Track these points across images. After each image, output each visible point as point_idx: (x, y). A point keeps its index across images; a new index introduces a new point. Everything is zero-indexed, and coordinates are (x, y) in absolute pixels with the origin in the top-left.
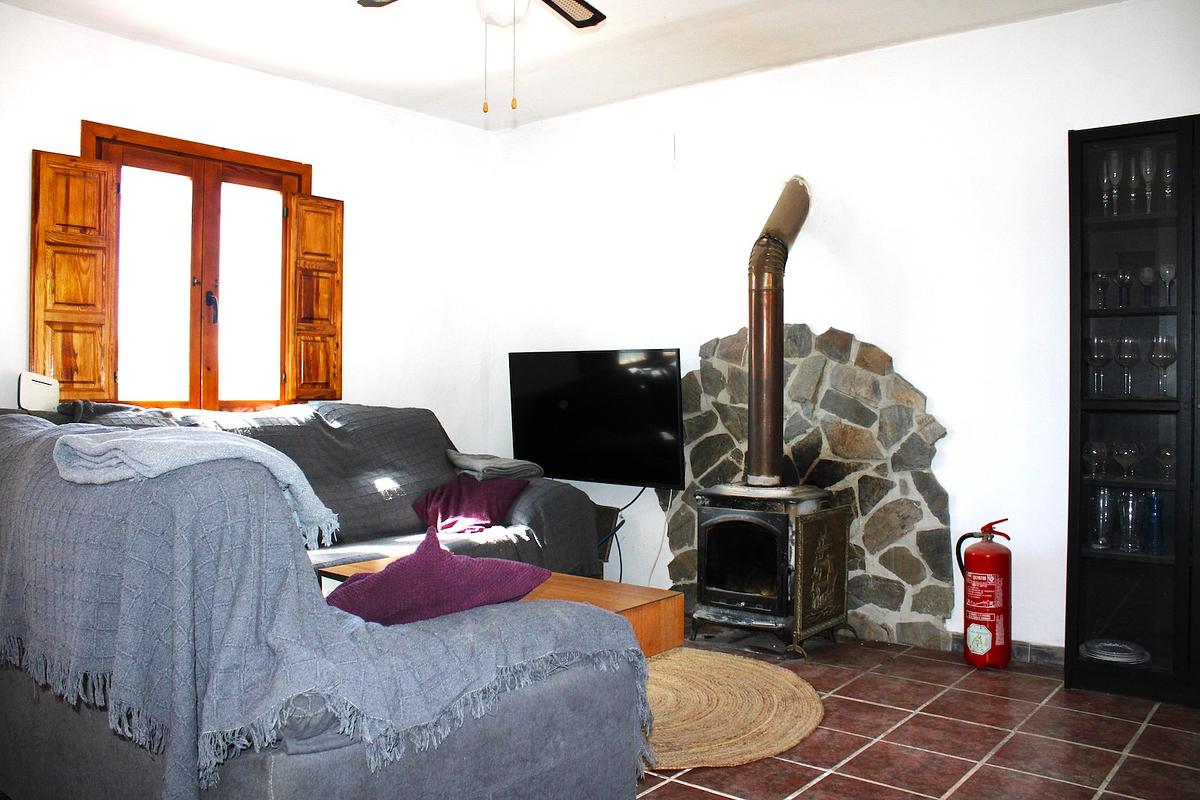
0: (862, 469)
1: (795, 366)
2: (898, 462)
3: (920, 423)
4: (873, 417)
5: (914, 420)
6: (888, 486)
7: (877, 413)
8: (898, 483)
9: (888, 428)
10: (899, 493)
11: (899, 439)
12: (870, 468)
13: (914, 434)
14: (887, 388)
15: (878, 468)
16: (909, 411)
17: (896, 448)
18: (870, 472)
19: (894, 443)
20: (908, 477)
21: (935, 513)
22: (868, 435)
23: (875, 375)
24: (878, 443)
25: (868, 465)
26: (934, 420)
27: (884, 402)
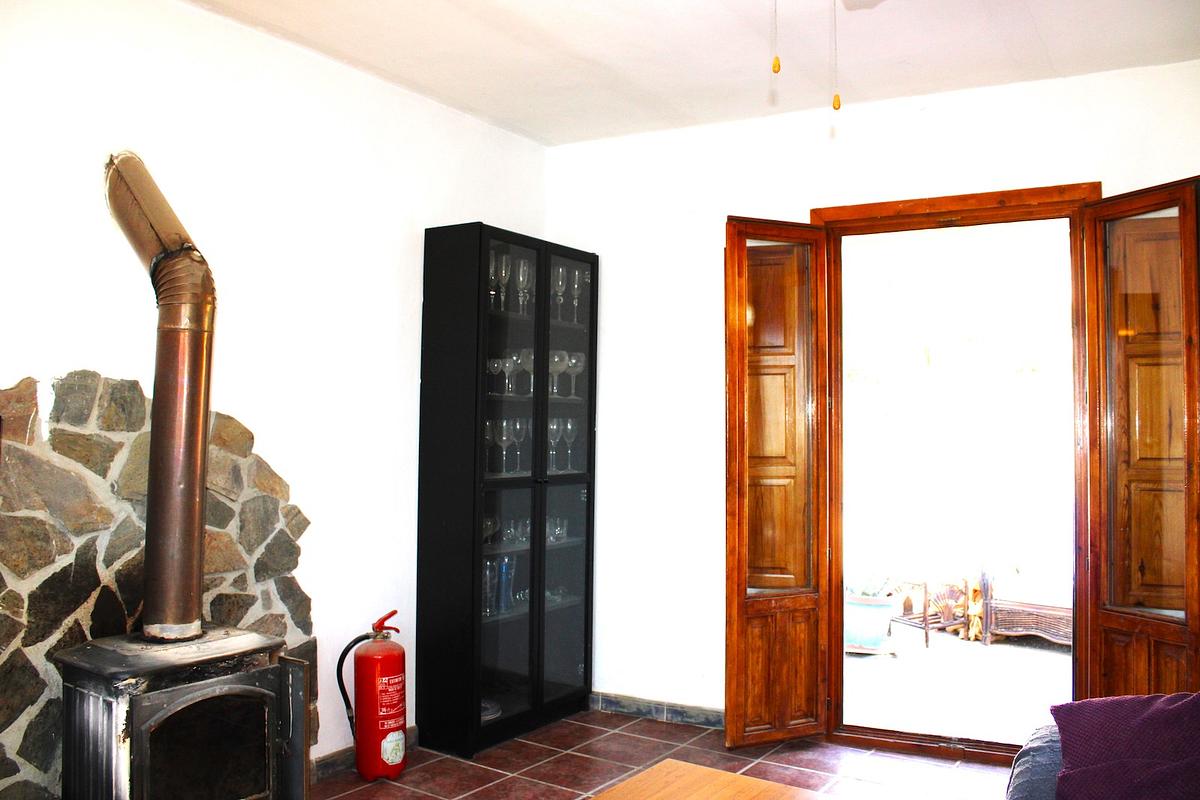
0: (216, 586)
1: (121, 445)
2: (262, 570)
3: (286, 516)
4: (230, 513)
5: (280, 512)
6: (250, 601)
7: (236, 507)
8: (260, 596)
9: (250, 527)
10: (261, 609)
11: (264, 540)
12: (224, 583)
13: (282, 532)
14: (249, 475)
15: (235, 581)
16: (276, 503)
17: (260, 550)
18: (226, 588)
19: (258, 545)
20: (271, 585)
21: (298, 624)
22: (226, 539)
23: (235, 457)
24: (240, 548)
25: (223, 579)
26: (299, 512)
27: (248, 492)
